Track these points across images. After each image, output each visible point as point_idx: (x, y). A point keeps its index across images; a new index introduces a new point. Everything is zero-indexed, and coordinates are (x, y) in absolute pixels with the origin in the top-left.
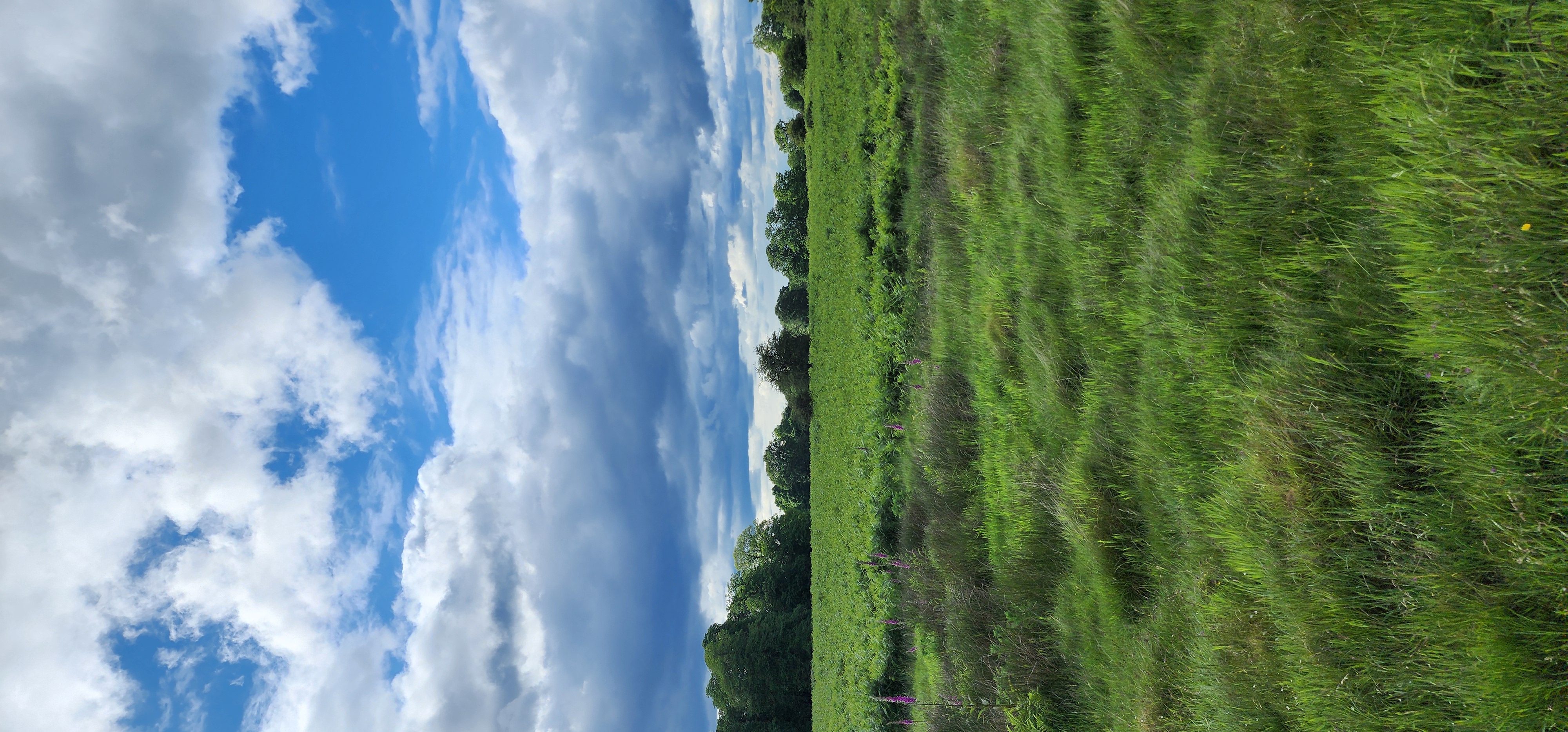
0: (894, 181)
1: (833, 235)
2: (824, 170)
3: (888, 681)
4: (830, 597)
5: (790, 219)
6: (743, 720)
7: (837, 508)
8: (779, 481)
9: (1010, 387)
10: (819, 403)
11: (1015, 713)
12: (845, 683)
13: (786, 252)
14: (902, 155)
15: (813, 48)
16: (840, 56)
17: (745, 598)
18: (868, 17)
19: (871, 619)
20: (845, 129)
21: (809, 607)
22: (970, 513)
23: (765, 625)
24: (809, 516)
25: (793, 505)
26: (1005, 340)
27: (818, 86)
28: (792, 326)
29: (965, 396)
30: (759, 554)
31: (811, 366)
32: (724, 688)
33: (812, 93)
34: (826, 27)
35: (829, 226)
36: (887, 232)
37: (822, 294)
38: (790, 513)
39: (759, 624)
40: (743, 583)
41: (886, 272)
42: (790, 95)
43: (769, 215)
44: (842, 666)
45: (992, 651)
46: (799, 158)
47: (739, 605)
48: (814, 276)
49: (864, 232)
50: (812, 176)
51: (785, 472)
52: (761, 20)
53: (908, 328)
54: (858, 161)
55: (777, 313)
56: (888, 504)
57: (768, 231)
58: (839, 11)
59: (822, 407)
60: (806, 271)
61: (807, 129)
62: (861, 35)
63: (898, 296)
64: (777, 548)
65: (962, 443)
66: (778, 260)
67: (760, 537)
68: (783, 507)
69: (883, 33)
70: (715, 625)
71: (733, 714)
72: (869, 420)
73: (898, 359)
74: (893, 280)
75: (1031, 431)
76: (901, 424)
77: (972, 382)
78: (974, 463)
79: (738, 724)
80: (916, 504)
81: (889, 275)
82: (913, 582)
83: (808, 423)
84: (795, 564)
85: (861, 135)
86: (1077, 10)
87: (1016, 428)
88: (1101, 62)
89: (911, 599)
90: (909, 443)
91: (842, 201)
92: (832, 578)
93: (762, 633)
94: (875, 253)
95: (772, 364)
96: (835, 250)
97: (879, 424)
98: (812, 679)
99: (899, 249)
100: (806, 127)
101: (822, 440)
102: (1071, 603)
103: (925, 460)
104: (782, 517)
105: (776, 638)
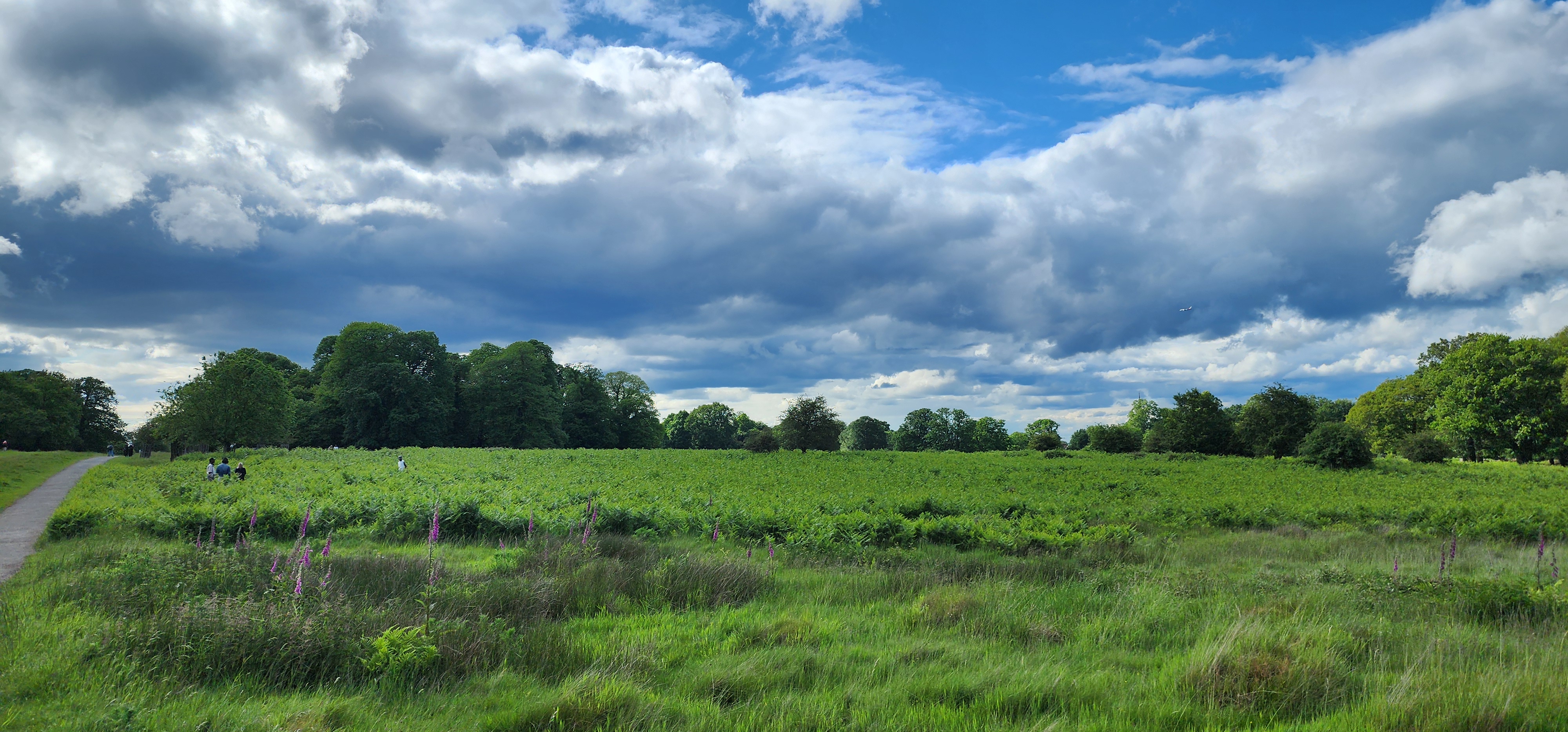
0: (969, 537)
1: (933, 475)
2: (1000, 468)
3: (477, 522)
4: (571, 468)
5: (957, 433)
6: (457, 379)
7: (658, 475)
8: (693, 418)
9: (732, 639)
10: (765, 459)
11: (419, 635)
12: (483, 480)
13: (924, 429)
14: (994, 545)
15: (1127, 460)
16: (1112, 487)
17: (577, 383)
18: (1144, 515)
19: (541, 507)
20: (1037, 490)
22: (622, 601)
23: (550, 402)
24: (655, 447)
25: (669, 432)
26: (774, 636)
27: (1087, 464)
28: (849, 432)
29: (735, 598)
30: (621, 397)
31: (804, 451)
32: (489, 360)
33: (1080, 457)
34: (1145, 473)
35: (942, 472)
36: (917, 529)
37: (876, 464)
38: (660, 428)
39: (551, 396)
40: (592, 380)
41: (876, 527)
42: (1086, 436)
43: (961, 411)
44: (502, 478)
45: (483, 616)
46: (1021, 443)
47: (571, 376)
48: (894, 456)
49: (927, 507)
50: (997, 456)
51: (702, 423)
52: (1162, 407)
53: (819, 547)
54: (998, 502)
55: (863, 418)
56: (650, 524)
57: (945, 411)
58: (1158, 486)
59: (761, 462)
60: (904, 448)
61: (1045, 452)
62: (1129, 508)
63: (851, 539)
64: (626, 414)
65: (689, 596)
66: (916, 420)
67: (637, 397)
68: (667, 422)
69: (1118, 528)
70: (552, 352)
71: (462, 369)
72: (734, 507)
73: (789, 537)
74: (868, 534)
75: (687, 658)
76: (726, 539)
77: (748, 605)
78: (669, 605)
79: (453, 374)
80: (641, 551)
81: (874, 530)
82: (567, 547)
83: (748, 448)
84: (610, 432)
85: (1024, 506)
86: (1053, 699)
87: (694, 644)
88: (1000, 719)
89: (551, 545)
90: (707, 547)
91: (966, 486)
92: (589, 470)
93: (542, 399)
94: (900, 517)
95: (806, 412)
96: (917, 478)
97: (729, 517)
98: (492, 449)
99: (900, 540)
100: (1048, 451)
101: (728, 461)
102: (515, 687)
103: (678, 560)
104: (657, 420)
105: (536, 412)
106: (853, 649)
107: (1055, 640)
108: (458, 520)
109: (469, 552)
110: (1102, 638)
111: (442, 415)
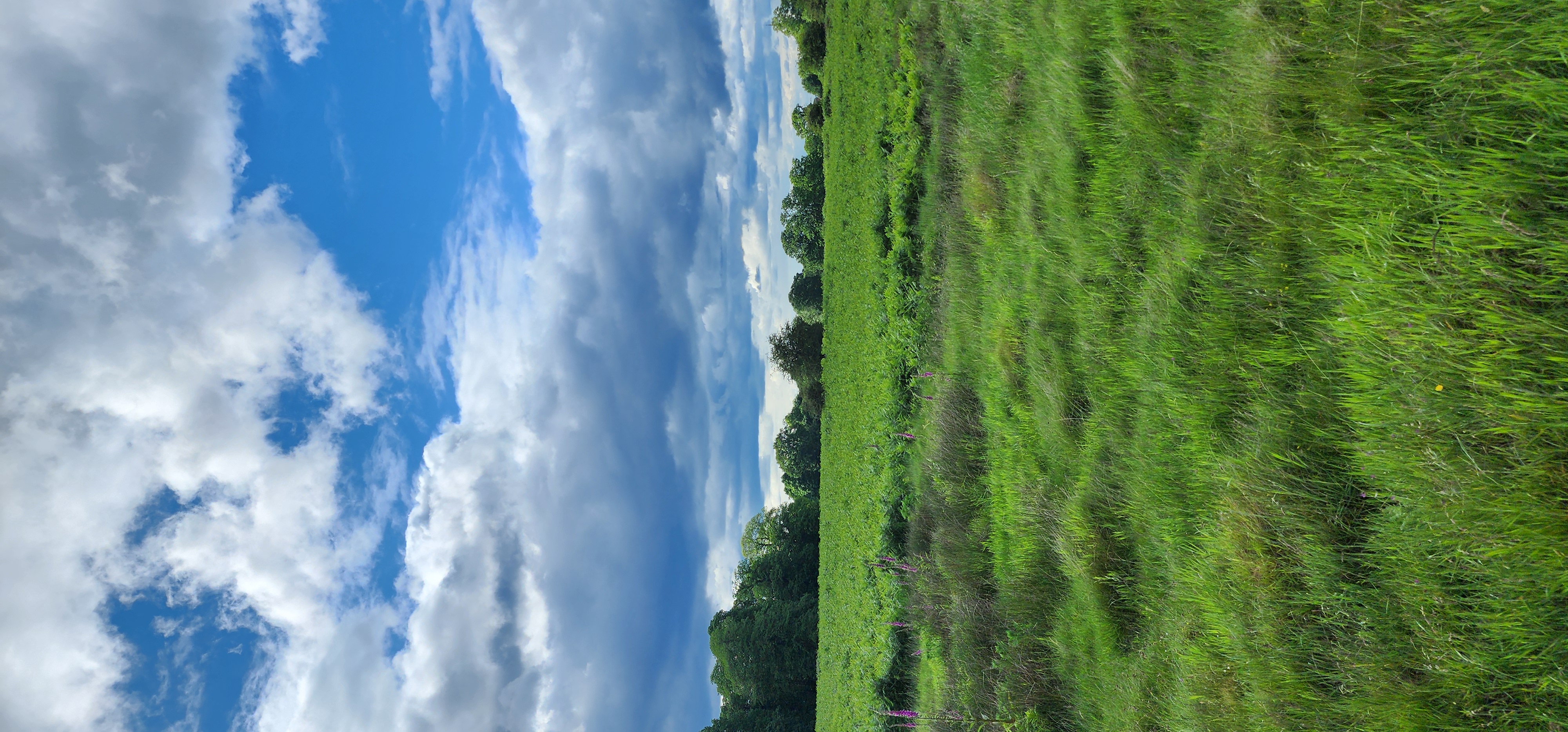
0: (911, 184)
1: (848, 227)
2: (841, 160)
3: (893, 680)
4: (838, 589)
5: (805, 206)
6: (747, 708)
7: (847, 501)
8: (789, 469)
9: (1017, 410)
10: (831, 394)
12: (851, 677)
13: (801, 239)
14: (919, 160)
15: (832, 36)
16: (860, 48)
17: (752, 586)
18: (889, 13)
19: (878, 616)
20: (863, 122)
21: (817, 596)
22: (977, 525)
23: (771, 613)
24: (818, 506)
25: (802, 493)
26: (1014, 366)
27: (837, 76)
28: (805, 314)
29: (974, 411)
30: (767, 542)
31: (823, 356)
32: (728, 675)
33: (830, 82)
34: (846, 17)
35: (845, 218)
36: (903, 236)
37: (837, 285)
38: (799, 502)
39: (765, 612)
40: (750, 571)
41: (901, 277)
42: (809, 79)
43: (784, 201)
44: (848, 659)
45: (994, 666)
46: (816, 144)
47: (745, 592)
48: (829, 267)
49: (880, 230)
50: (829, 165)
51: (794, 460)
52: (781, 3)
53: (922, 333)
54: (875, 159)
55: (790, 299)
56: (897, 505)
57: (783, 217)
58: (859, 2)
59: (834, 399)
60: (821, 258)
61: (825, 118)
62: (882, 30)
63: (913, 302)
64: (785, 536)
65: (972, 457)
66: (793, 246)
67: (768, 525)
68: (793, 495)
69: (902, 36)
70: (721, 612)
71: (737, 702)
72: (880, 420)
73: (911, 363)
74: (908, 285)
75: (1036, 455)
76: (912, 427)
77: (981, 398)
78: (982, 478)
79: (742, 711)
80: (924, 510)
81: (904, 279)
82: (920, 586)
83: (820, 413)
84: (803, 552)
85: (879, 133)
86: (1086, 68)
87: (1022, 449)
88: (1108, 120)
89: (918, 602)
90: (919, 446)
91: (859, 194)
92: (840, 571)
93: (768, 621)
94: (891, 254)
95: (784, 354)
96: (851, 242)
97: (890, 425)
98: (818, 670)
99: (914, 253)
100: (824, 114)
101: (833, 432)
102: (1069, 628)
103: (935, 471)
104: (791, 505)
105: (782, 626)
106: (1029, 286)
107: (1021, 77)
108: (892, 700)
109: (924, 687)
110: (1020, 30)
111: (783, 722)
